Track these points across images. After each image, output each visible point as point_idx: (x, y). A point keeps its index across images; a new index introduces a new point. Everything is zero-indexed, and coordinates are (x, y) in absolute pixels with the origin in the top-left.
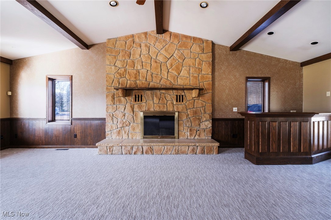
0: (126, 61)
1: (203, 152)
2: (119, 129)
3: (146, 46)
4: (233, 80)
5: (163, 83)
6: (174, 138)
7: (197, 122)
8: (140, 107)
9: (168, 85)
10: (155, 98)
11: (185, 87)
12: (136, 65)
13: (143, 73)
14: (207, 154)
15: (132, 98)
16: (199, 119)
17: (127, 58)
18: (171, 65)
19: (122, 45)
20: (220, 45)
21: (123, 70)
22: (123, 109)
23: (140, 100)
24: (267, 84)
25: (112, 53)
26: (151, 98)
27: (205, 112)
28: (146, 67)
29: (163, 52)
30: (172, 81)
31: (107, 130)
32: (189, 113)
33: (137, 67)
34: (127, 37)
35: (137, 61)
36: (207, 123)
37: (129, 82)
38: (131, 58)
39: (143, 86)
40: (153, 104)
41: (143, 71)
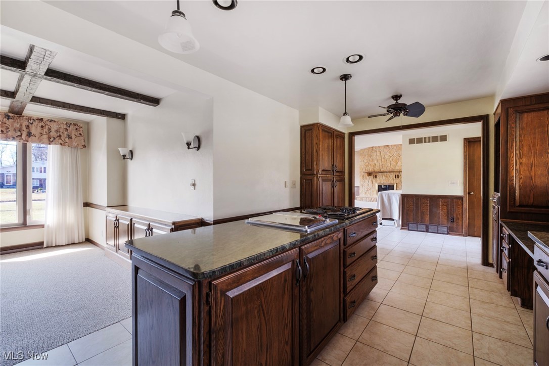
0: (369, 159)
2: (366, 191)
3: (379, 151)
5: (388, 169)
8: (376, 181)
9: (391, 170)
10: (384, 177)
15: (372, 177)
18: (393, 160)
19: (367, 152)
21: (368, 163)
22: (368, 182)
23: (376, 178)
25: (362, 156)
26: (382, 177)
28: (379, 161)
29: (388, 153)
30: (393, 168)
31: (360, 191)
33: (374, 162)
34: (369, 148)
35: (375, 159)
37: (370, 169)
38: (372, 158)
39: (378, 171)
40: (383, 180)
41: (378, 164)
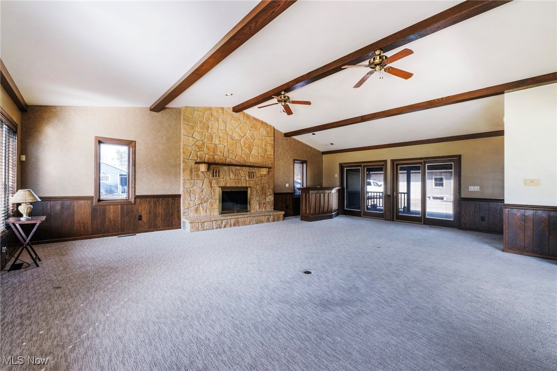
0: (204, 134)
1: (274, 221)
2: (197, 206)
3: (224, 122)
4: (286, 161)
5: (238, 160)
6: (247, 212)
7: (264, 196)
8: (218, 183)
9: (242, 162)
10: (231, 174)
11: (255, 165)
12: (214, 139)
13: (220, 148)
14: (277, 221)
15: (211, 174)
16: (265, 194)
17: (205, 130)
18: (245, 144)
19: (199, 116)
20: (278, 131)
21: (201, 142)
22: (201, 184)
23: (217, 175)
24: (305, 165)
25: (189, 122)
26: (228, 174)
27: (269, 188)
28: (223, 142)
29: (238, 130)
30: (246, 159)
31: (184, 207)
32: (258, 188)
33: (215, 141)
34: (205, 109)
35: (216, 136)
36: (270, 197)
37: (207, 156)
38: (209, 131)
39: (221, 162)
40: (230, 179)
41: (220, 146)
